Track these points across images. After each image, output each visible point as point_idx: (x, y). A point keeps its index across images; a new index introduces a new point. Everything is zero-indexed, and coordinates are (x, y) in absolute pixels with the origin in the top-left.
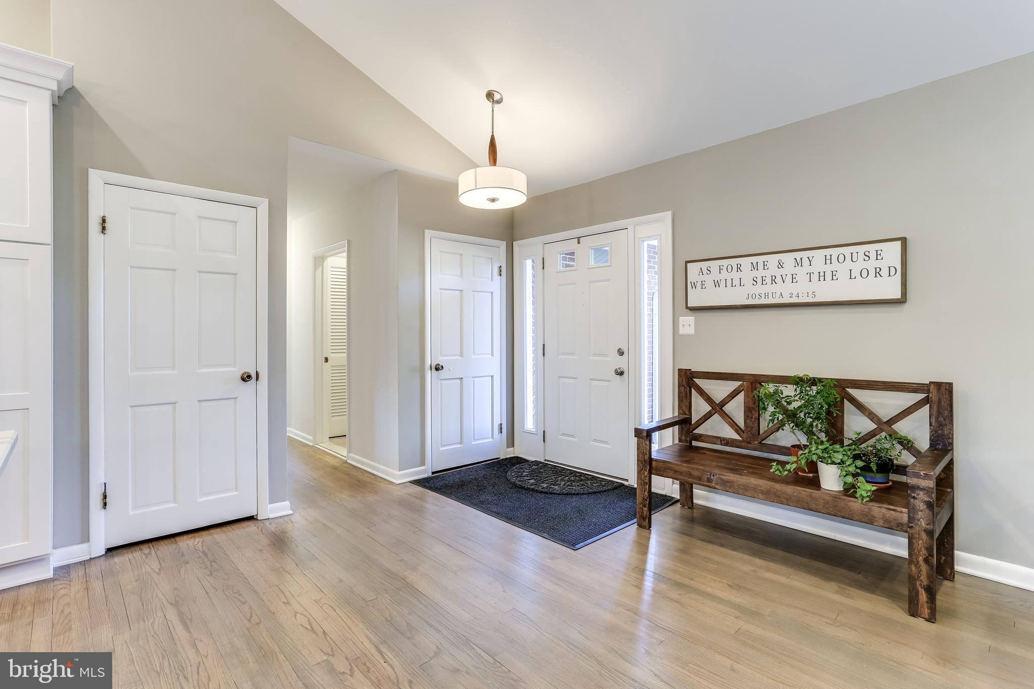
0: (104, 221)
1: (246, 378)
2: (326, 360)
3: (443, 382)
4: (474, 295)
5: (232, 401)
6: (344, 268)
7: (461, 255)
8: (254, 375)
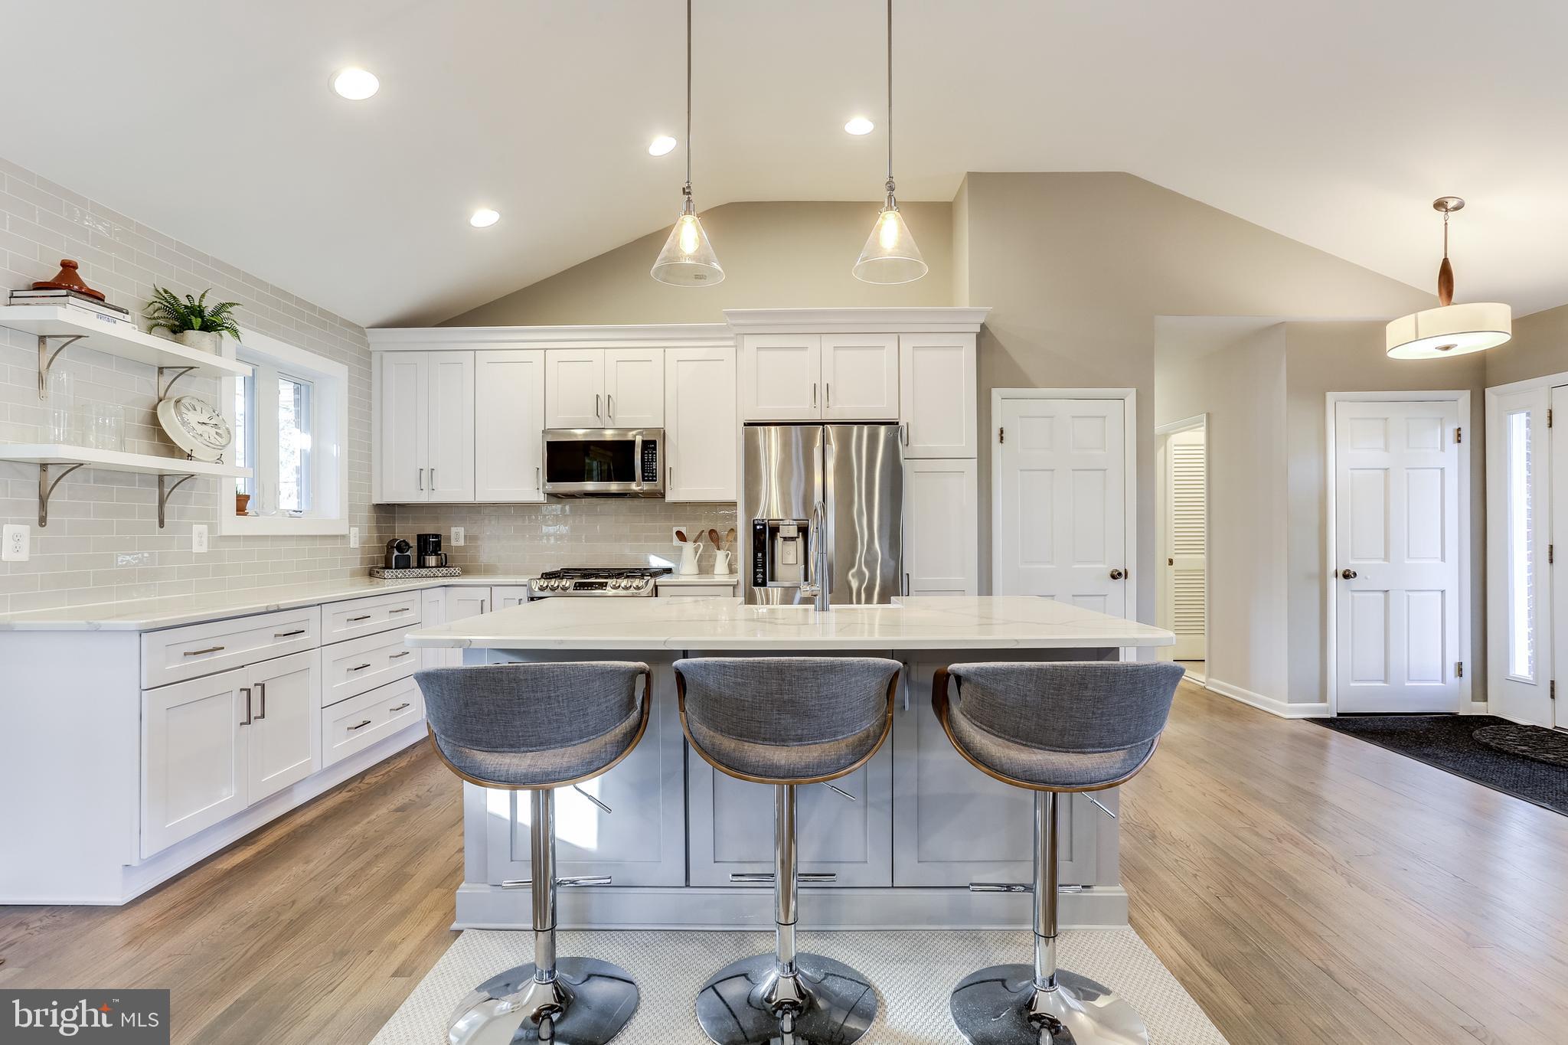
0: (1002, 432)
1: (1116, 576)
2: (1171, 562)
3: (1356, 594)
4: (1408, 474)
5: (1102, 598)
6: (1202, 445)
7: (1386, 419)
8: (1123, 574)
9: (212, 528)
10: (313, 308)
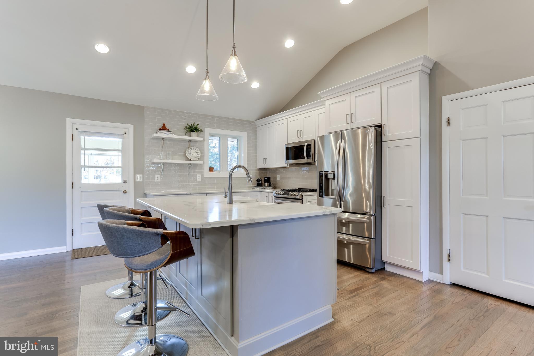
0: (448, 120)
9: (203, 175)
10: (234, 119)
